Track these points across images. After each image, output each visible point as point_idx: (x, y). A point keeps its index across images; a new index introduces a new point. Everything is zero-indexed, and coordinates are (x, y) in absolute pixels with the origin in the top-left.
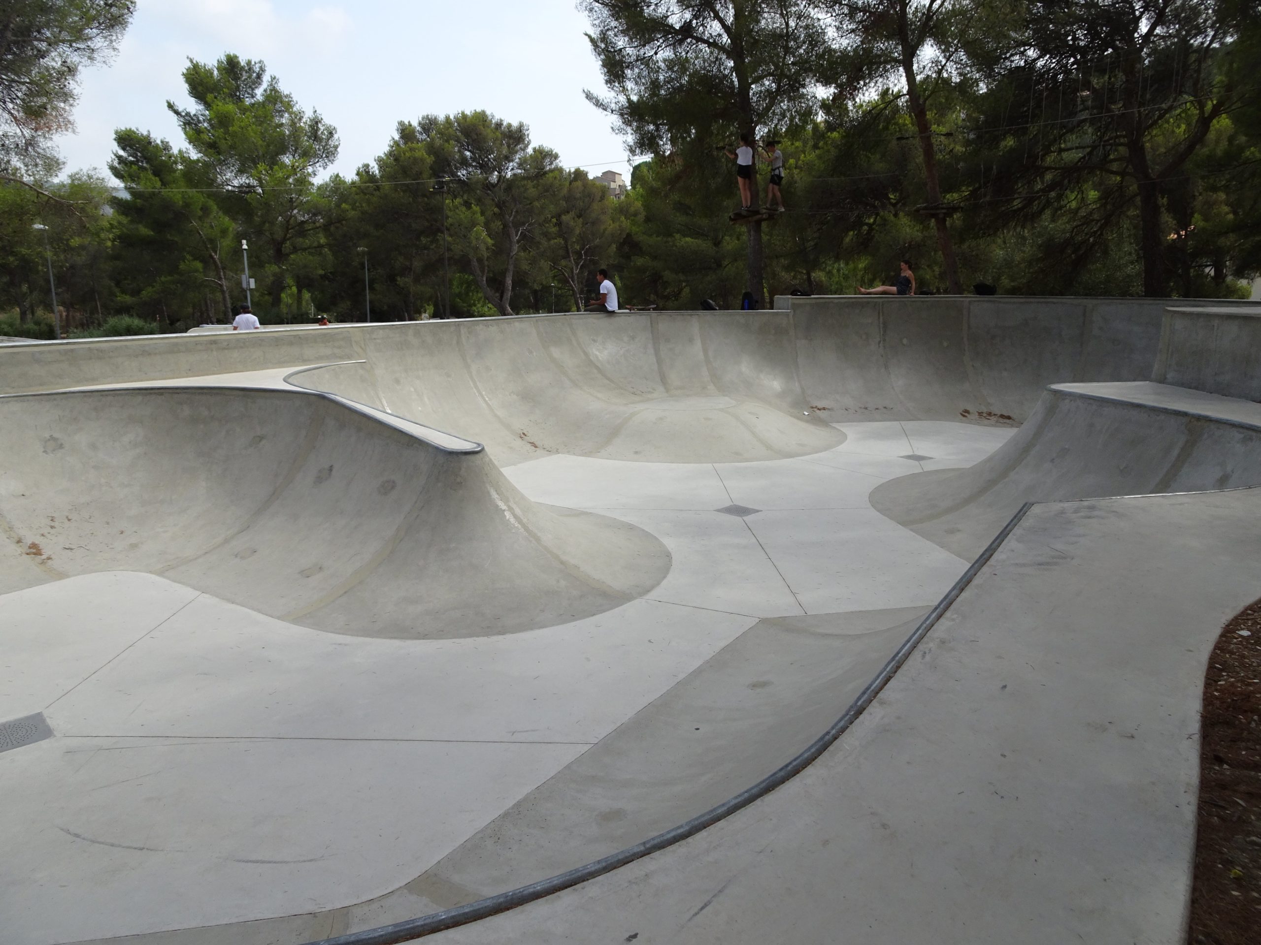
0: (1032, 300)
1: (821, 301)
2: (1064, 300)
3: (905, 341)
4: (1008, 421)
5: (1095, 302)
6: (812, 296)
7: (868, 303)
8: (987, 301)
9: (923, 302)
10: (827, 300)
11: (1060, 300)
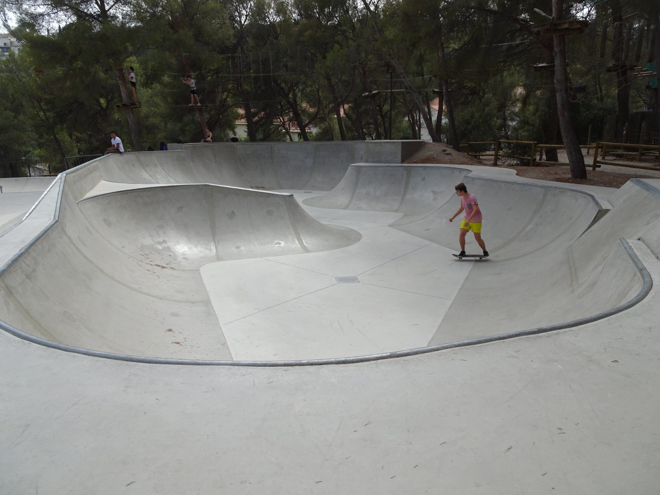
0: (254, 143)
1: (194, 145)
2: (264, 143)
3: (222, 161)
4: (263, 189)
5: (274, 143)
6: (189, 143)
7: (208, 146)
8: (241, 144)
9: (224, 145)
10: (196, 145)
11: (263, 143)
